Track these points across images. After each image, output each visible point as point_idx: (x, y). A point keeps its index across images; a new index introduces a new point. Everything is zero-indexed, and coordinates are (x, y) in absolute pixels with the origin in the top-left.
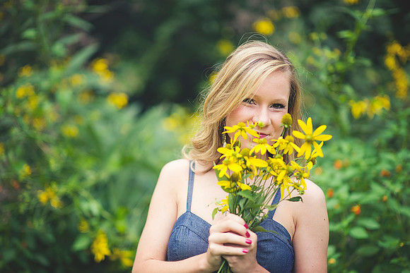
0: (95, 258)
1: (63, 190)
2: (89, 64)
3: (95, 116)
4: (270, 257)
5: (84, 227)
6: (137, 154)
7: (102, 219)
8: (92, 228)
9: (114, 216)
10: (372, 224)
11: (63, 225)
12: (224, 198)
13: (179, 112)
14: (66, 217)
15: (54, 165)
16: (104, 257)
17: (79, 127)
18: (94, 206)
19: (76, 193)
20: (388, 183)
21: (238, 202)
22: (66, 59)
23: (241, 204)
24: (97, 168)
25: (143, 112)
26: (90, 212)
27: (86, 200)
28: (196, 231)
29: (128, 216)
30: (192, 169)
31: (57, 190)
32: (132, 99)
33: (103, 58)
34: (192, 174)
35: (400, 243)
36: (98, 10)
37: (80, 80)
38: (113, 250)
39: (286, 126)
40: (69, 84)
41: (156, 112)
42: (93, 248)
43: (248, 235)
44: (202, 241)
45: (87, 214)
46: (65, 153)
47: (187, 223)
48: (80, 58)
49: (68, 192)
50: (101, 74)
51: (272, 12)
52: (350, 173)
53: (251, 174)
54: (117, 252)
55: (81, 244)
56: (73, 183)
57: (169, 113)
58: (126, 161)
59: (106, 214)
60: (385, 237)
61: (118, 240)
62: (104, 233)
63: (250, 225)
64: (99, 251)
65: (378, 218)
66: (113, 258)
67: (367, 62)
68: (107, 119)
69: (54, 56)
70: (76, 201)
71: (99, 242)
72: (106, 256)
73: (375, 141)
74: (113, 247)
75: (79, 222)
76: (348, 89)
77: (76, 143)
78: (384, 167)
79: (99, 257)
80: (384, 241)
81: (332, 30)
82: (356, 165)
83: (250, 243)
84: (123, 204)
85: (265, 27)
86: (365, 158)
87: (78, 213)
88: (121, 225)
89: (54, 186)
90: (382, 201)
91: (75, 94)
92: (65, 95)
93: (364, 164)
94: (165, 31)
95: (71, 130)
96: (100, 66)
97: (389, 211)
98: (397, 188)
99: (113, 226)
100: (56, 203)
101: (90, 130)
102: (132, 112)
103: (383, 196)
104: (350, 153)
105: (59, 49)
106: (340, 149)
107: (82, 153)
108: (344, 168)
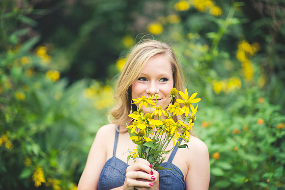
0: (36, 184)
1: (14, 136)
2: (34, 49)
3: (37, 86)
4: (169, 187)
5: (28, 162)
6: (66, 113)
7: (40, 157)
8: (33, 163)
9: (49, 156)
10: (227, 166)
11: (12, 161)
12: (135, 148)
13: (96, 85)
14: (15, 156)
15: (8, 118)
16: (41, 184)
17: (26, 93)
18: (35, 148)
19: (23, 138)
20: (238, 138)
21: (145, 150)
22: (18, 46)
23: (147, 151)
24: (38, 122)
25: (70, 84)
26: (33, 152)
27: (30, 144)
28: (119, 169)
29: (59, 156)
30: (118, 131)
31: (9, 136)
32: (62, 75)
33: (43, 46)
34: (117, 133)
35: (245, 179)
36: (41, 12)
37: (27, 61)
38: (48, 179)
39: (174, 96)
40: (20, 63)
41: (80, 85)
42: (33, 177)
43: (152, 173)
44: (123, 176)
45: (30, 153)
46: (16, 111)
47: (113, 164)
48: (28, 46)
49: (18, 138)
50: (42, 57)
51: (161, 18)
52: (213, 130)
53: (151, 131)
54: (50, 181)
55: (25, 174)
56: (21, 131)
57: (88, 86)
58: (58, 118)
59: (43, 154)
60: (236, 175)
61: (51, 172)
62: (41, 167)
63: (153, 166)
64: (38, 179)
65: (231, 161)
66: (47, 185)
67: (226, 55)
68: (45, 88)
69: (10, 43)
70: (23, 145)
71: (38, 173)
72: (42, 183)
73: (230, 109)
74: (47, 177)
75: (24, 159)
76: (213, 73)
77: (23, 104)
78: (236, 127)
79: (38, 184)
80: (234, 177)
81: (203, 32)
82: (217, 125)
83: (154, 179)
84: (55, 147)
85: (155, 28)
86: (223, 120)
87: (24, 152)
88: (54, 162)
89: (8, 133)
90: (234, 151)
91: (23, 70)
92: (17, 71)
93: (222, 125)
94: (87, 29)
95: (20, 95)
96: (42, 51)
97: (238, 157)
98: (244, 142)
99: (48, 163)
100: (8, 146)
101: (34, 95)
102: (63, 84)
103: (234, 147)
104: (213, 117)
105: (13, 38)
106: (206, 114)
107: (28, 112)
108: (208, 127)
